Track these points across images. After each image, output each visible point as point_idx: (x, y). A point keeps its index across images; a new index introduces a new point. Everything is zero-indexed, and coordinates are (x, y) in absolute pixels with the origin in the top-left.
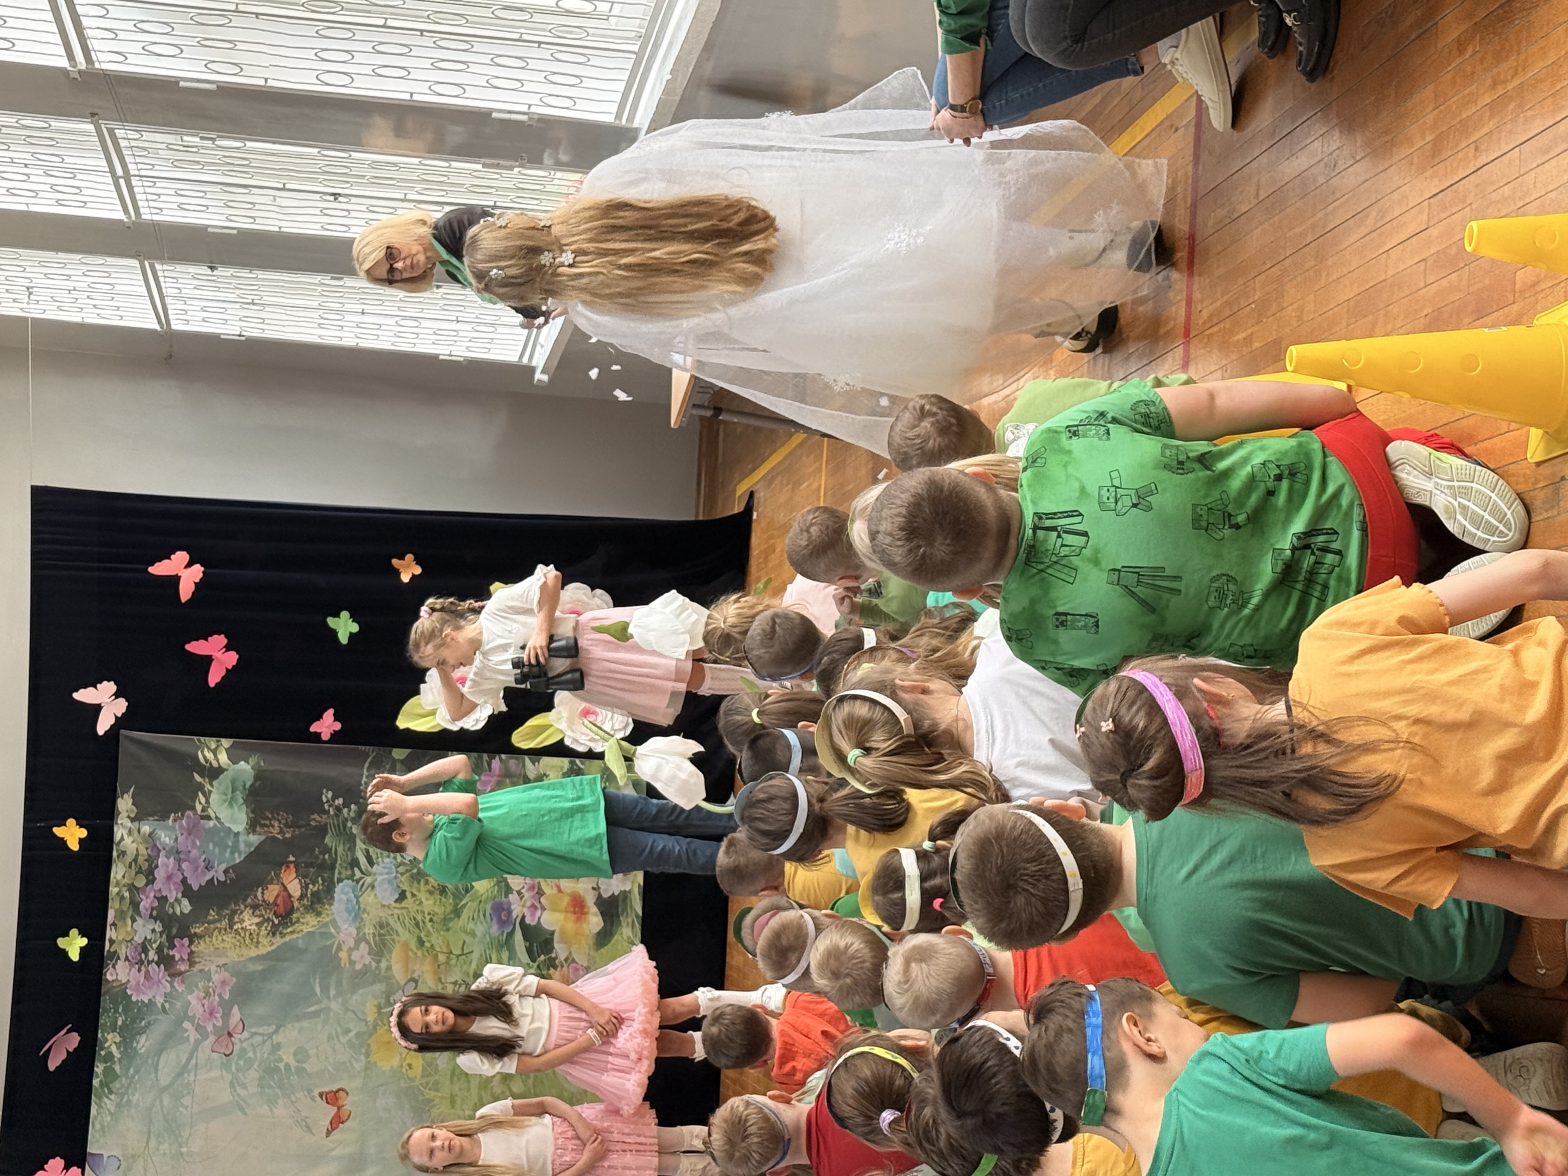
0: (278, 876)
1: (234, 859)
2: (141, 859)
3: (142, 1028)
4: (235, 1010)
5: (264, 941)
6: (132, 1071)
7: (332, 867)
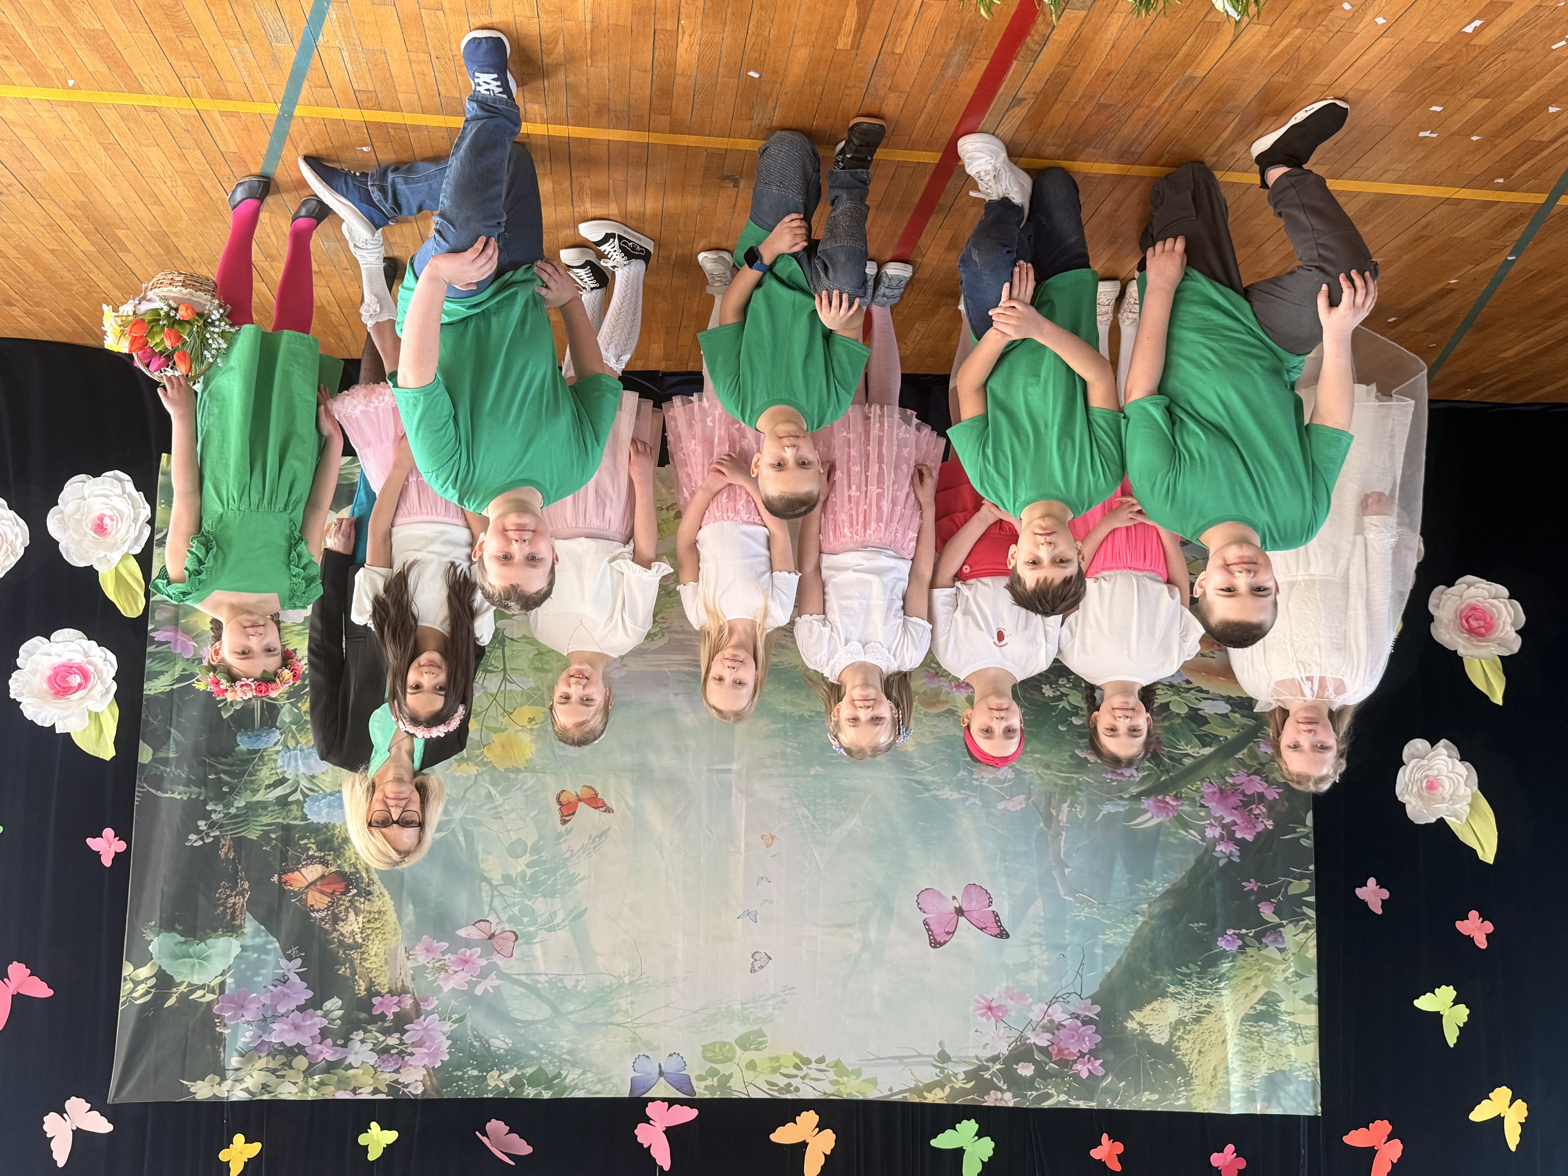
0: (296, 894)
1: (275, 948)
2: (271, 1065)
3: (482, 1045)
4: (462, 933)
5: (377, 905)
6: (533, 1052)
7: (287, 829)
